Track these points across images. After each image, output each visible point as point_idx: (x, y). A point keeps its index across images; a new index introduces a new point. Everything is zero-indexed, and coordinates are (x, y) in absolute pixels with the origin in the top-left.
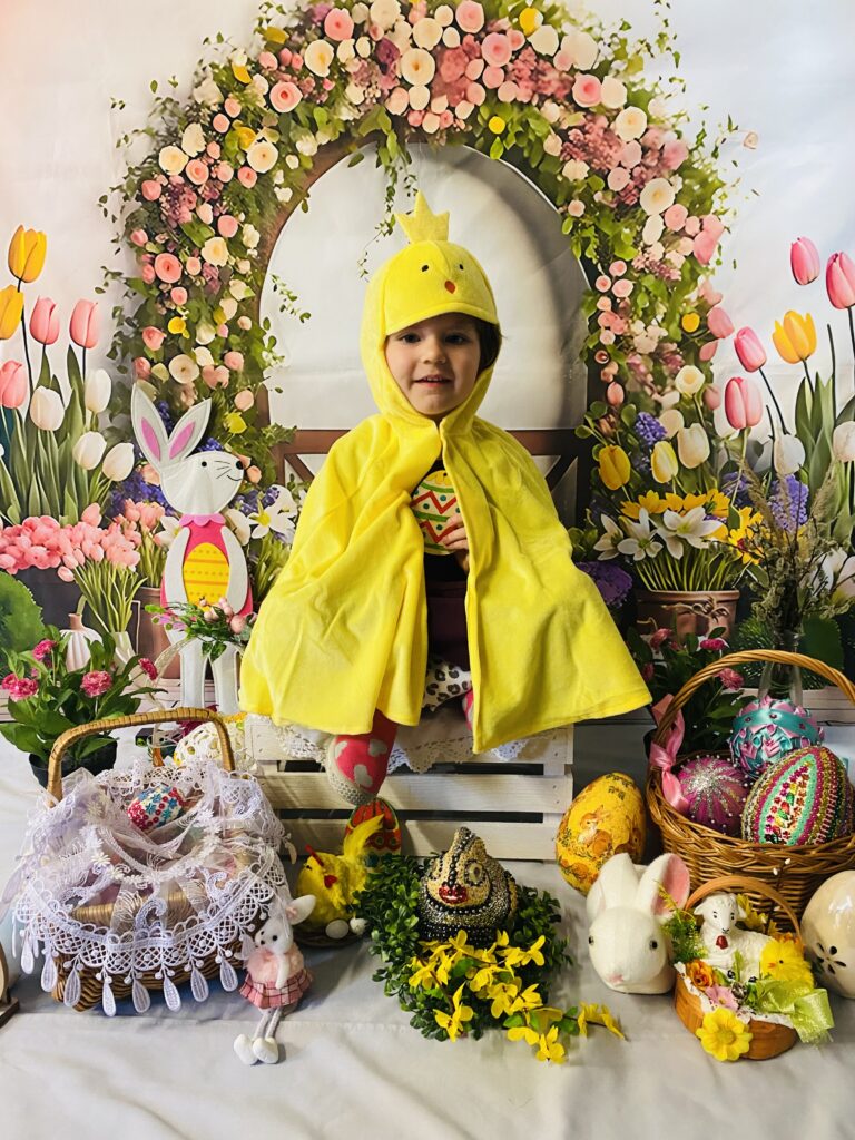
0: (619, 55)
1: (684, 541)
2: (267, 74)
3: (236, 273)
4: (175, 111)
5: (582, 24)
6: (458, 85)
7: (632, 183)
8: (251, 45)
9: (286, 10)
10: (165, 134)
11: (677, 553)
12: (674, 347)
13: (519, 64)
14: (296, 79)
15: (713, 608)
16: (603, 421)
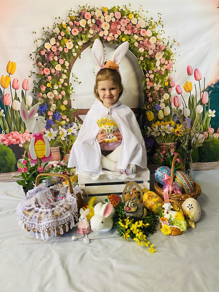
0: (150, 25)
1: (165, 132)
2: (71, 26)
3: (63, 73)
4: (49, 34)
5: (142, 18)
6: (115, 30)
7: (154, 53)
8: (67, 20)
9: (75, 12)
10: (46, 40)
11: (164, 135)
12: (163, 89)
13: (129, 26)
14: (77, 28)
15: (171, 146)
16: (148, 106)
